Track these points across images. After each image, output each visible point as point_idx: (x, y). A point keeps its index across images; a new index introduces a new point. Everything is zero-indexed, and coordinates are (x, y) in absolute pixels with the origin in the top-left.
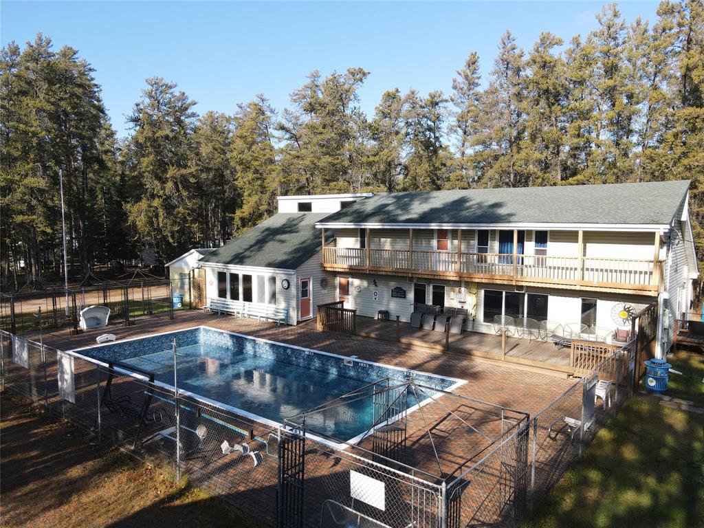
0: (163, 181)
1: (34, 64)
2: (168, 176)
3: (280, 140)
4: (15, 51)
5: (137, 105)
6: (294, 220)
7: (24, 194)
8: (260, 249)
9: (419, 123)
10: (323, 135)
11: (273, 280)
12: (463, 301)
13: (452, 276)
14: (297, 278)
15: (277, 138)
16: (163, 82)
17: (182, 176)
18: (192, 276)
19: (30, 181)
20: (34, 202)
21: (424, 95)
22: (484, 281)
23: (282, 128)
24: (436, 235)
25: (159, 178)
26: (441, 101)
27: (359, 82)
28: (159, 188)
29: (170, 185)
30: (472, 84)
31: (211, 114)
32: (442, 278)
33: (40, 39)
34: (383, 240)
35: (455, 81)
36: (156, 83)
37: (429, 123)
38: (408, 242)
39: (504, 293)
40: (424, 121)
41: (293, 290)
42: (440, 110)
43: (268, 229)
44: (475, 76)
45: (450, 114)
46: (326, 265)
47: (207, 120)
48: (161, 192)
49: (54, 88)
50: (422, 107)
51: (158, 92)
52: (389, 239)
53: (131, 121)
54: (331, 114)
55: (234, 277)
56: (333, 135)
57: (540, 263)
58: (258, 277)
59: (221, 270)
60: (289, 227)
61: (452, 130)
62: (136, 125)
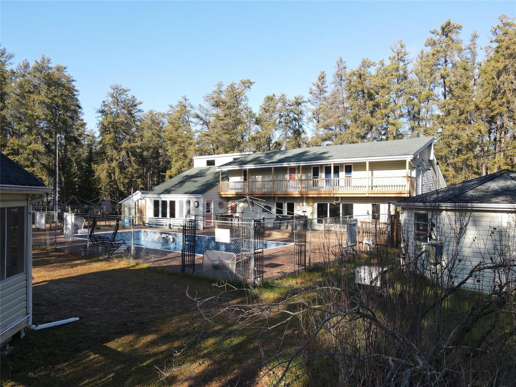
0: (119, 150)
1: (40, 74)
2: (122, 147)
3: (196, 124)
4: (27, 66)
5: (104, 102)
6: (203, 170)
7: (29, 154)
8: (181, 186)
9: (288, 115)
10: (224, 121)
11: (189, 202)
12: (304, 210)
13: (296, 194)
14: (204, 200)
15: (194, 123)
16: (121, 87)
17: (132, 147)
18: (137, 205)
19: (34, 146)
20: (35, 161)
21: (291, 98)
22: (315, 196)
23: (198, 117)
24: (288, 172)
25: (116, 148)
26: (302, 102)
27: (248, 89)
28: (116, 155)
29: (123, 153)
30: (322, 91)
31: (151, 112)
32: (291, 196)
33: (44, 59)
34: (257, 176)
35: (311, 89)
36: (116, 88)
37: (295, 116)
38: (271, 177)
39: (328, 205)
40: (291, 115)
41: (201, 208)
42: (302, 108)
43: (186, 176)
44: (324, 86)
45: (308, 109)
46: (221, 193)
47: (148, 116)
48: (117, 158)
49: (51, 89)
50: (290, 105)
51: (118, 94)
52: (260, 176)
53: (100, 112)
54: (229, 108)
55: (164, 203)
56: (230, 121)
57: (348, 184)
58: (179, 201)
59: (156, 199)
60: (201, 174)
61: (310, 120)
62: (103, 115)
